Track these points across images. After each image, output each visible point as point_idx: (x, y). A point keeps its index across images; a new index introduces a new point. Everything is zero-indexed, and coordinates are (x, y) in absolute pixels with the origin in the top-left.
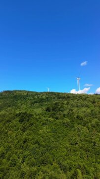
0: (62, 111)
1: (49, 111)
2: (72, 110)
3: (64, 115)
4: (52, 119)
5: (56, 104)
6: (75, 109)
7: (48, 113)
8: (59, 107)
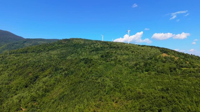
0: (111, 57)
1: (103, 57)
2: (117, 57)
3: (112, 60)
4: (105, 62)
5: (108, 53)
6: (119, 57)
7: (102, 58)
8: (110, 55)
